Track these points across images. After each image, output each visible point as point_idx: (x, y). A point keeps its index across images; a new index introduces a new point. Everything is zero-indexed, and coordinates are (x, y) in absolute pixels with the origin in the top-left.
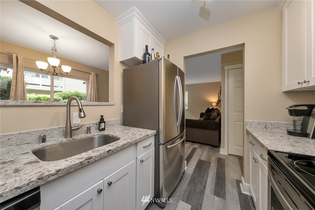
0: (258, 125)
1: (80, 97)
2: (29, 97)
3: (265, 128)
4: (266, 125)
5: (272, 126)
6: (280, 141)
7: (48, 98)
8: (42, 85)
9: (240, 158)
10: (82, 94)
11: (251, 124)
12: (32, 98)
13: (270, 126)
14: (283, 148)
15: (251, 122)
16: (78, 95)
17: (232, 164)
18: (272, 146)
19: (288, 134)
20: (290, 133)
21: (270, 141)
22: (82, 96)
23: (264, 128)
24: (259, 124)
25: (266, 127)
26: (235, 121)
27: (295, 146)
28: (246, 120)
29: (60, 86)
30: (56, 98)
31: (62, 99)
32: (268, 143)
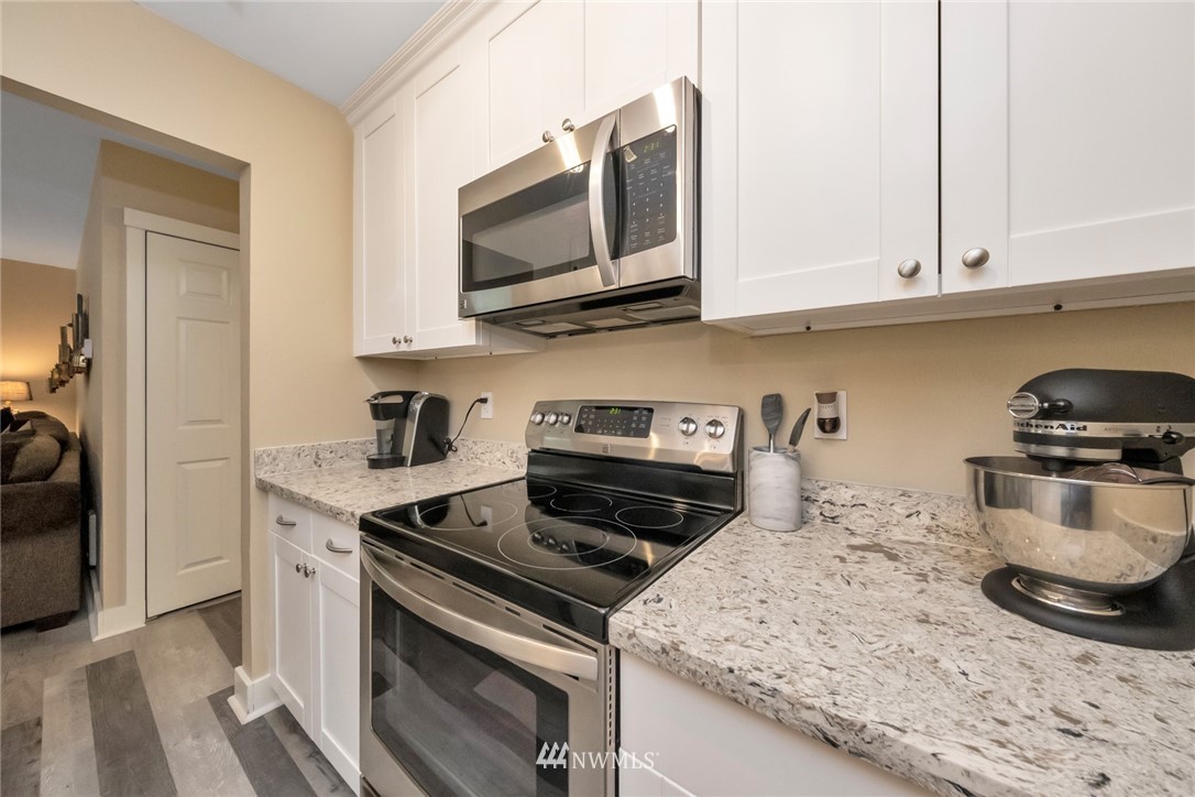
0: (296, 457)
3: (315, 463)
4: (317, 455)
5: (333, 455)
6: (367, 489)
9: (207, 608)
11: (274, 459)
13: (329, 456)
14: (382, 502)
15: (274, 453)
17: (178, 648)
18: (360, 504)
19: (370, 467)
20: (375, 464)
21: (349, 495)
23: (314, 466)
24: (299, 455)
25: (317, 461)
26: (180, 463)
27: (398, 490)
28: (256, 448)
32: (348, 502)
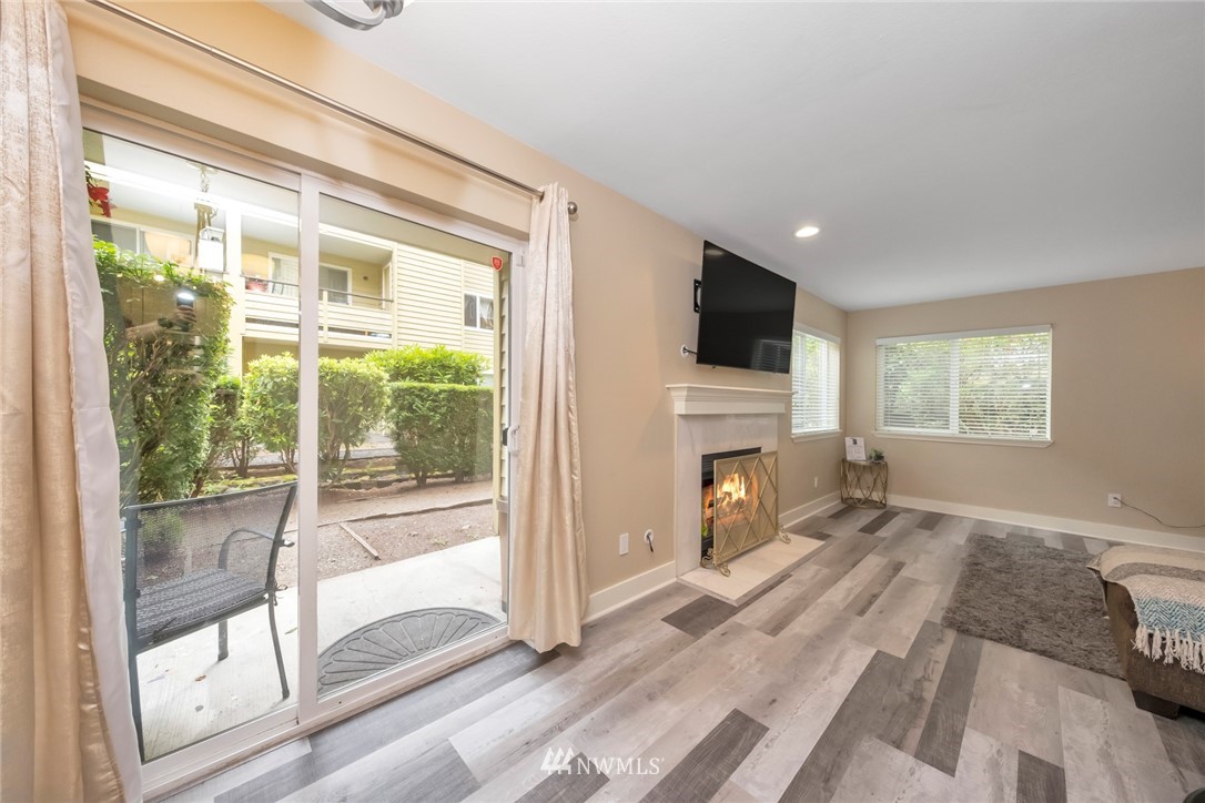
1: (453, 371)
2: (270, 366)
7: (337, 373)
8: (330, 329)
10: (458, 361)
12: (280, 370)
16: (446, 363)
22: (460, 368)
29: (384, 332)
30: (365, 370)
31: (387, 376)
